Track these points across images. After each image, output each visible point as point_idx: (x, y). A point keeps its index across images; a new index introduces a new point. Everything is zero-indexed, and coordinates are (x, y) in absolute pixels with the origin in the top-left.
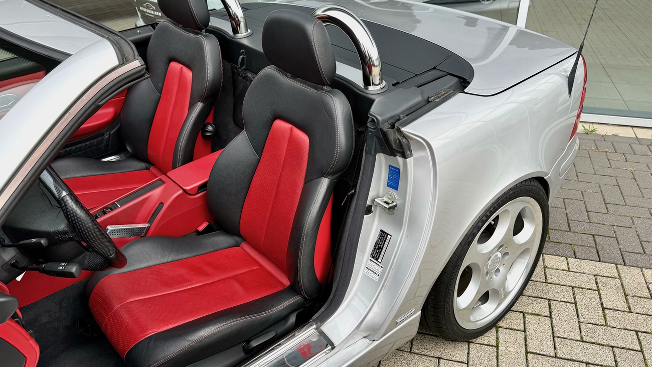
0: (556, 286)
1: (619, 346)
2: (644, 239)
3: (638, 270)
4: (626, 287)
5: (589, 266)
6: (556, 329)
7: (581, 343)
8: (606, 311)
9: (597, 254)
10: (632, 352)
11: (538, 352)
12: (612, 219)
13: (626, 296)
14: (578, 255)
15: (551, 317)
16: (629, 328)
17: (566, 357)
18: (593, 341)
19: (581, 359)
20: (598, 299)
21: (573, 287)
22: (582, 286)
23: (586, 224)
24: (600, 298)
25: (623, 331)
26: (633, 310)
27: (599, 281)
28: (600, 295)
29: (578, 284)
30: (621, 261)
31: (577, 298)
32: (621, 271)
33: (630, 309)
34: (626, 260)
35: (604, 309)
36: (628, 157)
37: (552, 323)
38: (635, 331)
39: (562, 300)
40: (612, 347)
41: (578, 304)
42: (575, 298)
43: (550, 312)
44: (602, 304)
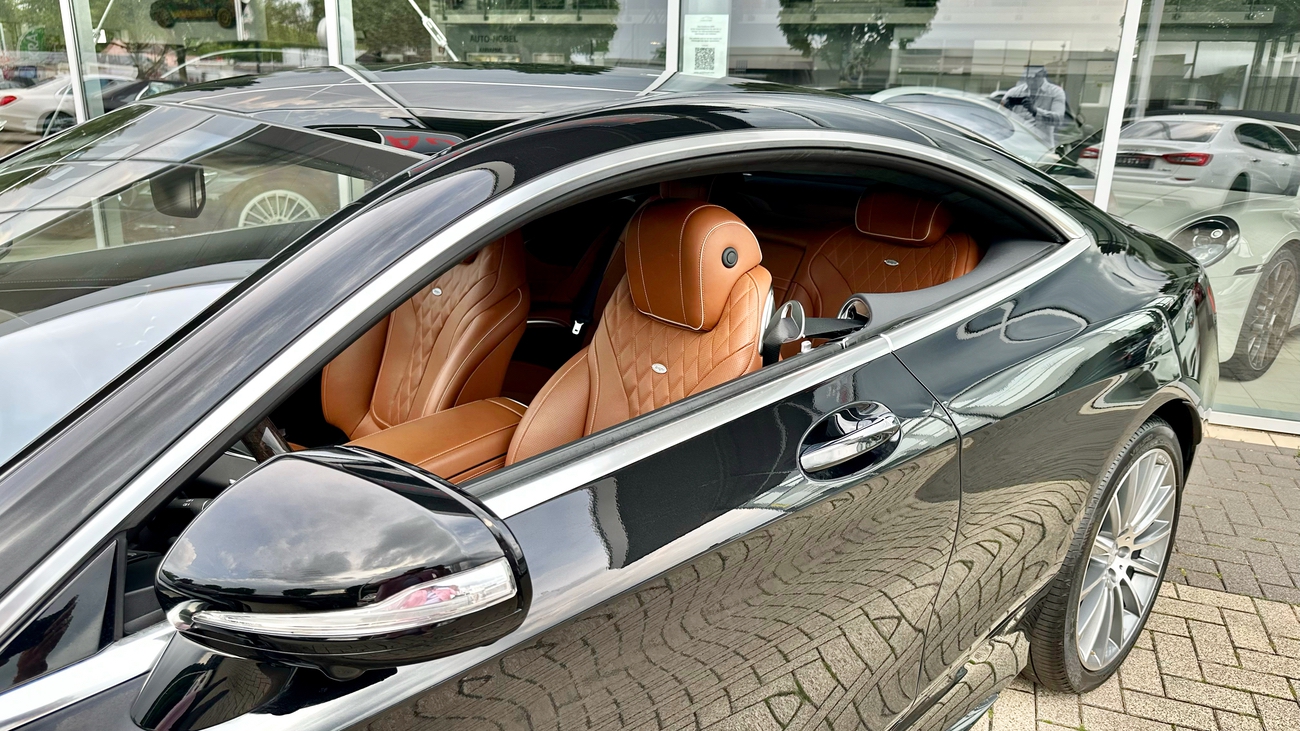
0: (1161, 616)
1: (1261, 692)
2: (1293, 570)
3: (1285, 608)
4: (1269, 625)
5: (1208, 596)
6: (1163, 665)
7: (1203, 684)
8: (1238, 651)
9: (1221, 584)
10: (1281, 701)
11: (1139, 689)
12: (1242, 542)
13: (1269, 636)
14: (1191, 582)
15: (1155, 650)
16: (1275, 672)
17: (1182, 699)
18: (1221, 683)
19: (1205, 703)
20: (1226, 635)
21: (1186, 619)
22: (1201, 619)
23: (1202, 547)
24: (1230, 635)
25: (1266, 676)
26: (1280, 652)
27: (1226, 615)
28: (1228, 631)
29: (1195, 616)
30: (1259, 594)
31: (1194, 632)
32: (1260, 607)
33: (1275, 651)
34: (1267, 593)
35: (1235, 648)
36: (1264, 469)
37: (1157, 658)
38: (1286, 677)
39: (1171, 632)
40: (1251, 693)
41: (1195, 639)
42: (1190, 632)
43: (1154, 646)
44: (1232, 642)
